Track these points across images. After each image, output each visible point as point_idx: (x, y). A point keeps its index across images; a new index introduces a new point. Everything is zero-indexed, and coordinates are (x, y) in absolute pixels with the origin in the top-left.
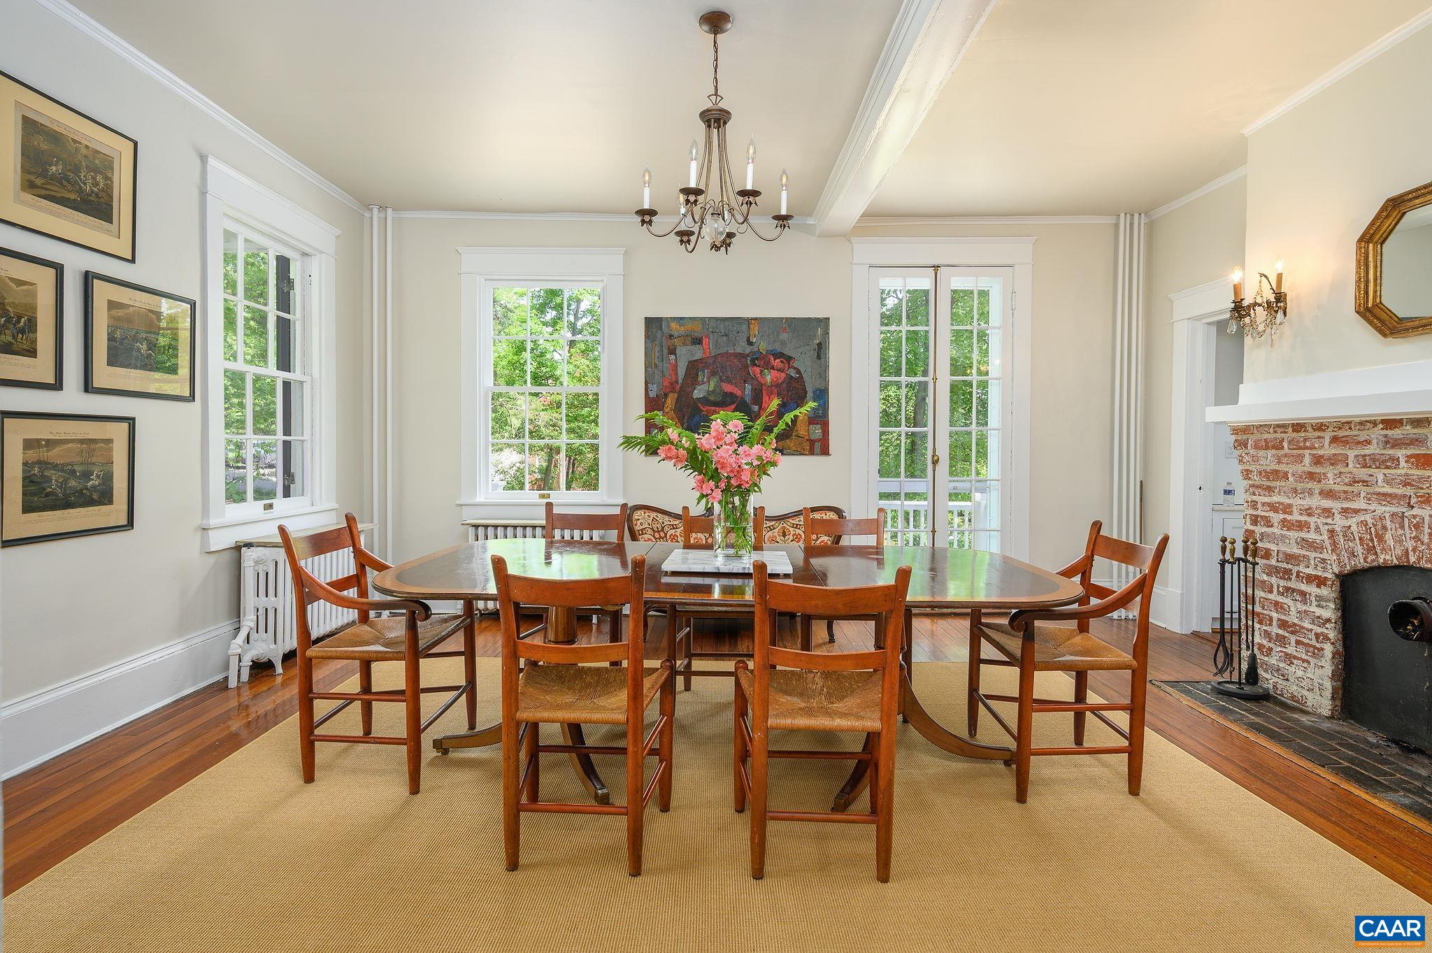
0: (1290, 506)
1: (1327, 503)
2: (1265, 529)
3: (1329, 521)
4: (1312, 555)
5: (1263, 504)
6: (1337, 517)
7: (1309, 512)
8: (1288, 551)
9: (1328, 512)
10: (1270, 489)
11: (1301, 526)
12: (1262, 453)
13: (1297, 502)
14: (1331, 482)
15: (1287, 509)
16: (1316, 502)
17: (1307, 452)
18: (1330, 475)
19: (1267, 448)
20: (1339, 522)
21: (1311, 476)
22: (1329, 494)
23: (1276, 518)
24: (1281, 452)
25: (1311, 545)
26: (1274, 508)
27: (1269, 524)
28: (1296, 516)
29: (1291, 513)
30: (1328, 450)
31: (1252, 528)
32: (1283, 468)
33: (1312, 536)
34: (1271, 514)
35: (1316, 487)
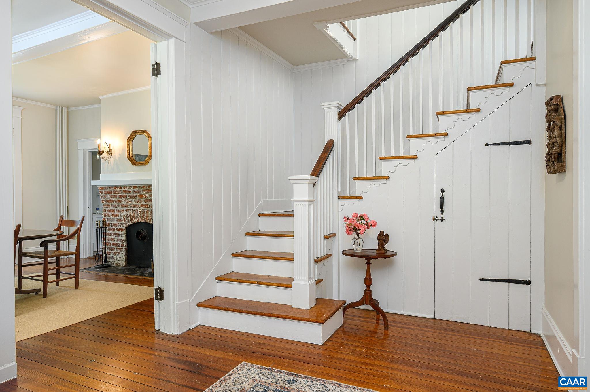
0: (114, 210)
1: (123, 208)
2: (108, 218)
3: (123, 213)
4: (120, 223)
5: (108, 210)
6: (125, 212)
7: (118, 211)
8: (114, 223)
9: (123, 211)
10: (109, 206)
11: (117, 215)
12: (107, 195)
13: (116, 209)
14: (123, 203)
15: (113, 211)
16: (120, 208)
17: (118, 195)
18: (123, 201)
19: (108, 194)
20: (125, 213)
21: (119, 201)
22: (123, 206)
23: (111, 214)
24: (112, 195)
25: (120, 220)
26: (110, 211)
27: (109, 215)
28: (116, 213)
29: (114, 212)
30: (122, 194)
31: (105, 218)
32: (112, 199)
33: (119, 218)
34: (110, 213)
35: (120, 204)
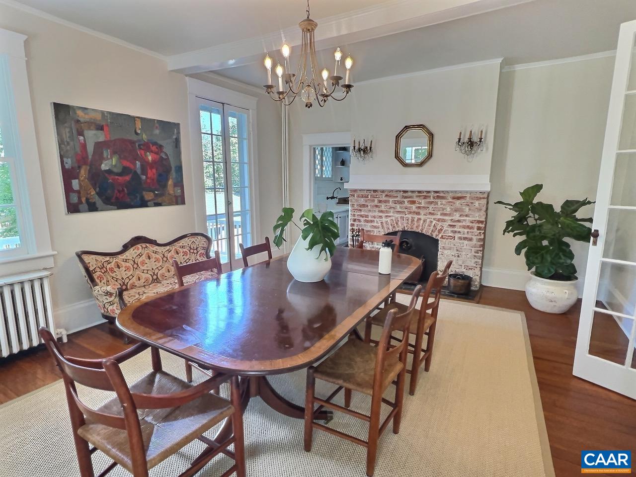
0: (368, 215)
1: (381, 214)
2: (358, 223)
3: (381, 219)
4: (375, 230)
5: (358, 215)
6: (384, 218)
7: (374, 217)
8: (367, 229)
9: (381, 217)
10: (360, 210)
11: (372, 221)
12: (359, 199)
13: (370, 214)
14: (383, 208)
15: (367, 216)
16: (377, 214)
17: (376, 199)
18: (383, 206)
19: (362, 197)
20: (384, 220)
21: (377, 206)
22: (382, 212)
23: (362, 219)
24: (367, 199)
25: (375, 227)
26: (362, 216)
27: (359, 221)
28: (370, 218)
29: (368, 218)
30: (384, 198)
31: (353, 223)
32: (367, 204)
33: (375, 224)
34: (361, 218)
35: (377, 209)
